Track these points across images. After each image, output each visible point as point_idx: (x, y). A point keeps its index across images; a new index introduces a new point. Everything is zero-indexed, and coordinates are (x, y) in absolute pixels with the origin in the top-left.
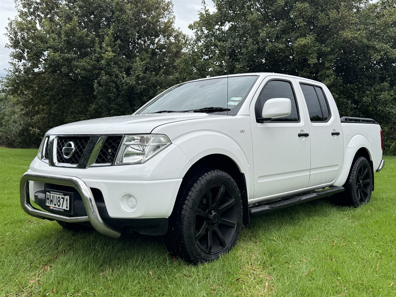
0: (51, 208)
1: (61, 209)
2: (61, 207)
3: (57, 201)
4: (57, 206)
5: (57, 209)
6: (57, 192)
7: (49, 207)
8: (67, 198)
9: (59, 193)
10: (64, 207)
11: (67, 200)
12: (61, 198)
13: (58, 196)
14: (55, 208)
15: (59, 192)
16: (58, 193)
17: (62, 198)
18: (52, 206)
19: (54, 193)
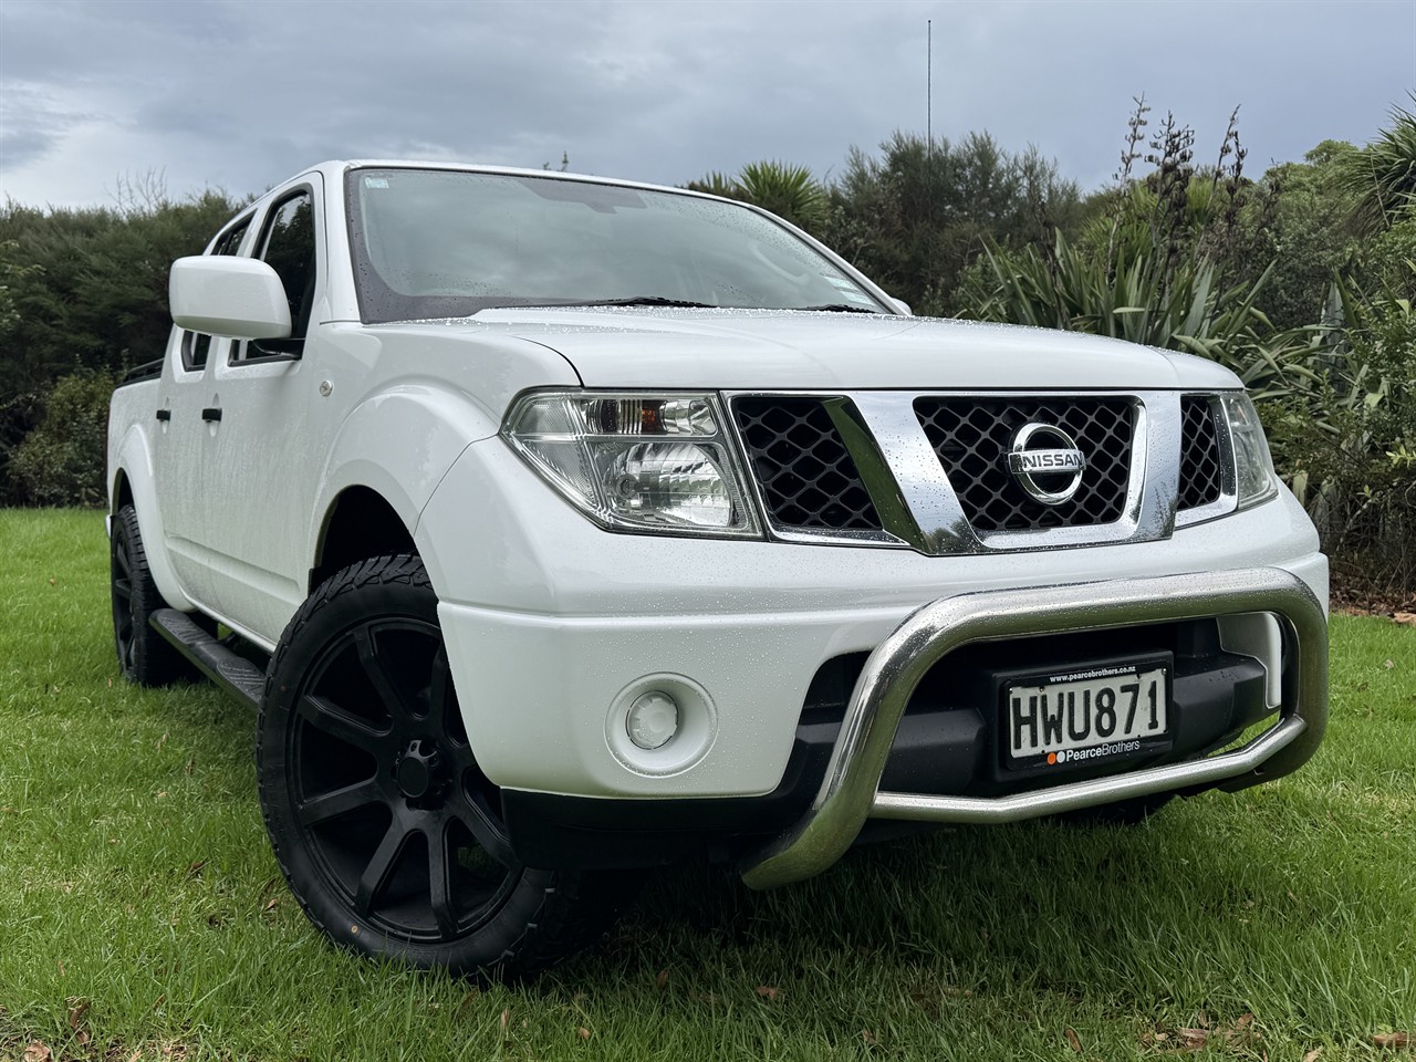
0: (1061, 758)
1: (1126, 742)
2: (1119, 734)
3: (1094, 711)
4: (1093, 738)
5: (1099, 752)
6: (1096, 668)
7: (1044, 756)
8: (1154, 684)
9: (1110, 672)
10: (1141, 728)
11: (1153, 694)
12: (1117, 691)
13: (1095, 688)
14: (1085, 749)
15: (1108, 667)
16: (1105, 672)
17: (1125, 689)
18: (1062, 749)
19: (1074, 681)
